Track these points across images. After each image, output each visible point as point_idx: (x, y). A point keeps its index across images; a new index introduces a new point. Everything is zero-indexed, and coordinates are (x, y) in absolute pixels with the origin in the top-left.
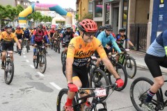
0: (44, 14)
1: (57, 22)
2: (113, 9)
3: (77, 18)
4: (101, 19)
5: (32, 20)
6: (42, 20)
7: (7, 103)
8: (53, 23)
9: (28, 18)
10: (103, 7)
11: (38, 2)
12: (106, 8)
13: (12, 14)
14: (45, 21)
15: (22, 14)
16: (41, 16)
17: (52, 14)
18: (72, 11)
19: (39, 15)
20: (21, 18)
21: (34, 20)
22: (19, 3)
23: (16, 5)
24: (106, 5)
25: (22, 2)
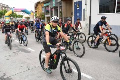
0: (18, 14)
2: (55, 10)
3: (36, 15)
4: (49, 16)
5: (12, 18)
6: (17, 17)
7: (9, 60)
8: (24, 18)
9: (10, 16)
10: (50, 9)
11: (14, 8)
12: (51, 10)
13: (2, 15)
14: (19, 18)
15: (7, 14)
17: (22, 14)
18: (33, 12)
19: (16, 15)
20: (6, 17)
22: (4, 9)
23: (2, 9)
24: (52, 9)
25: (5, 8)
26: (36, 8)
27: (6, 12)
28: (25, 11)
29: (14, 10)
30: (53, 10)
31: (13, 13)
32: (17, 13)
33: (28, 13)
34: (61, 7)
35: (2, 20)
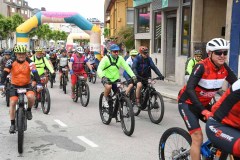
0: (54, 27)
1: (74, 41)
2: (167, 19)
3: (107, 32)
4: (148, 36)
5: (35, 38)
6: (50, 37)
9: (29, 34)
10: (150, 16)
11: (43, 9)
12: (155, 18)
14: (56, 39)
15: (21, 28)
16: (50, 31)
17: (65, 28)
18: (98, 23)
19: (47, 30)
20: (18, 35)
21: (39, 37)
22: (13, 10)
23: (9, 13)
24: (156, 14)
25: (18, 9)
26: (108, 10)
27: (20, 20)
28: (73, 21)
29: (43, 17)
30: (162, 16)
31: (39, 24)
32: (51, 25)
33: (84, 27)
34: (187, 10)
35: (7, 45)
